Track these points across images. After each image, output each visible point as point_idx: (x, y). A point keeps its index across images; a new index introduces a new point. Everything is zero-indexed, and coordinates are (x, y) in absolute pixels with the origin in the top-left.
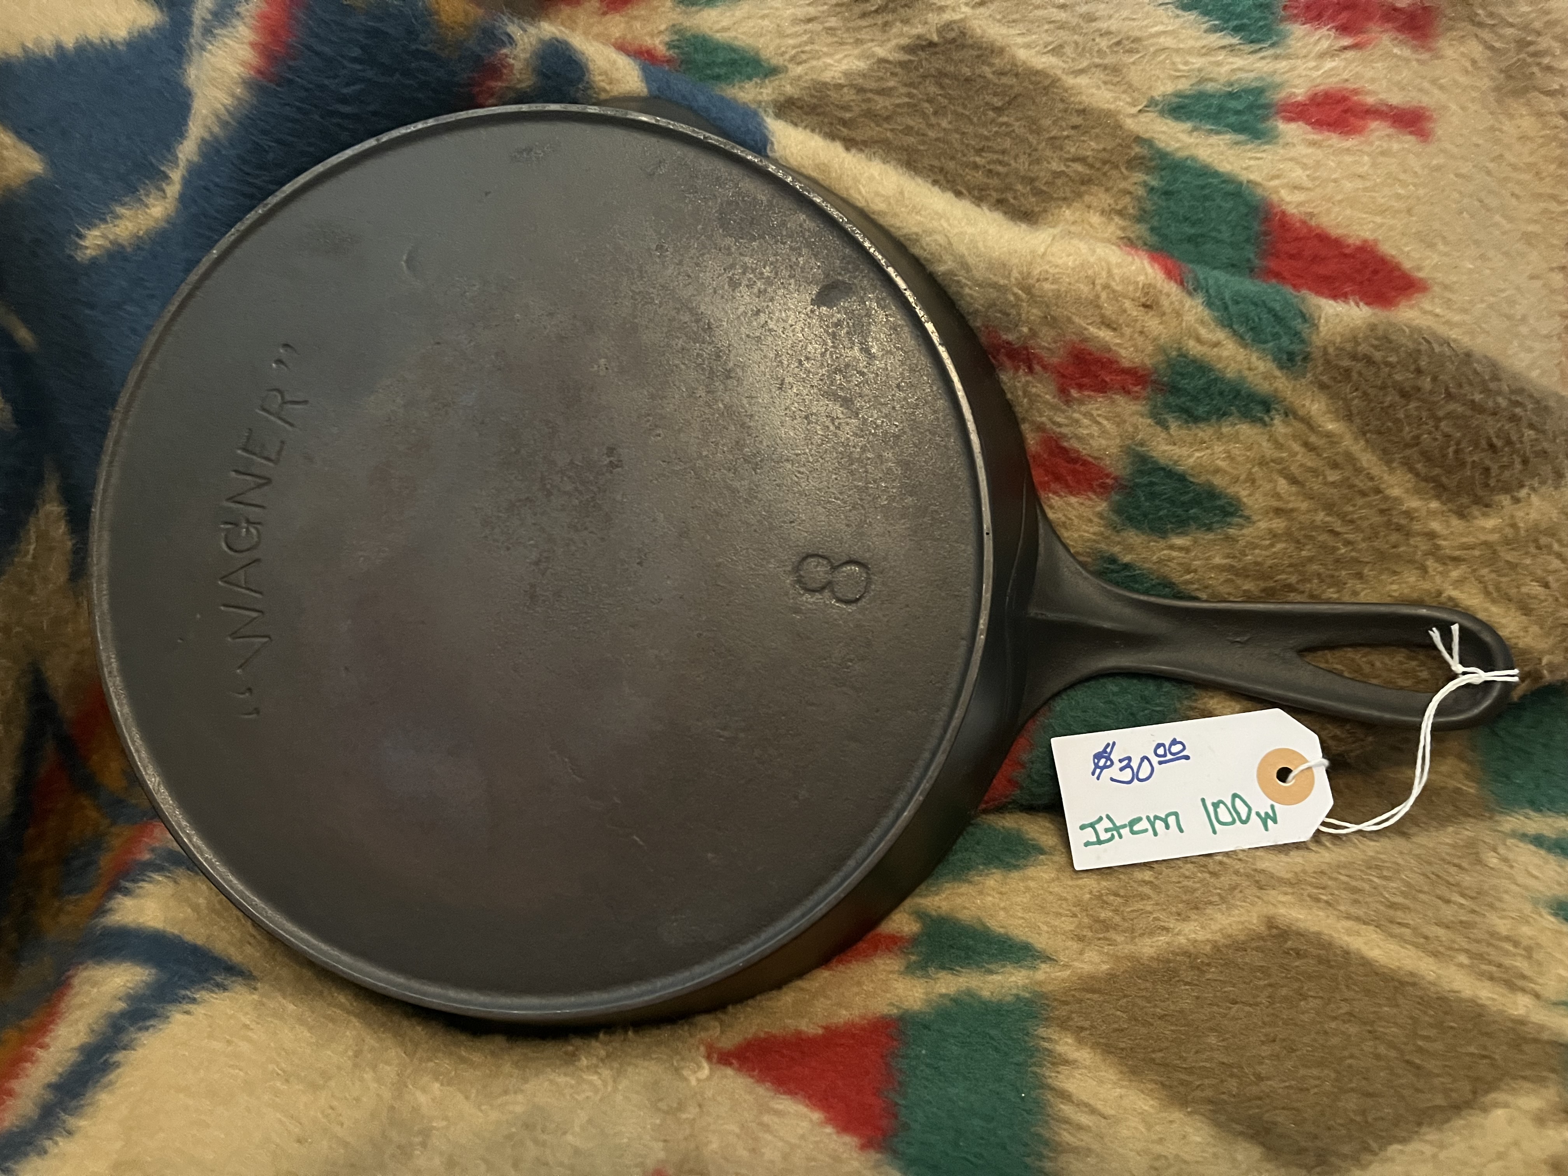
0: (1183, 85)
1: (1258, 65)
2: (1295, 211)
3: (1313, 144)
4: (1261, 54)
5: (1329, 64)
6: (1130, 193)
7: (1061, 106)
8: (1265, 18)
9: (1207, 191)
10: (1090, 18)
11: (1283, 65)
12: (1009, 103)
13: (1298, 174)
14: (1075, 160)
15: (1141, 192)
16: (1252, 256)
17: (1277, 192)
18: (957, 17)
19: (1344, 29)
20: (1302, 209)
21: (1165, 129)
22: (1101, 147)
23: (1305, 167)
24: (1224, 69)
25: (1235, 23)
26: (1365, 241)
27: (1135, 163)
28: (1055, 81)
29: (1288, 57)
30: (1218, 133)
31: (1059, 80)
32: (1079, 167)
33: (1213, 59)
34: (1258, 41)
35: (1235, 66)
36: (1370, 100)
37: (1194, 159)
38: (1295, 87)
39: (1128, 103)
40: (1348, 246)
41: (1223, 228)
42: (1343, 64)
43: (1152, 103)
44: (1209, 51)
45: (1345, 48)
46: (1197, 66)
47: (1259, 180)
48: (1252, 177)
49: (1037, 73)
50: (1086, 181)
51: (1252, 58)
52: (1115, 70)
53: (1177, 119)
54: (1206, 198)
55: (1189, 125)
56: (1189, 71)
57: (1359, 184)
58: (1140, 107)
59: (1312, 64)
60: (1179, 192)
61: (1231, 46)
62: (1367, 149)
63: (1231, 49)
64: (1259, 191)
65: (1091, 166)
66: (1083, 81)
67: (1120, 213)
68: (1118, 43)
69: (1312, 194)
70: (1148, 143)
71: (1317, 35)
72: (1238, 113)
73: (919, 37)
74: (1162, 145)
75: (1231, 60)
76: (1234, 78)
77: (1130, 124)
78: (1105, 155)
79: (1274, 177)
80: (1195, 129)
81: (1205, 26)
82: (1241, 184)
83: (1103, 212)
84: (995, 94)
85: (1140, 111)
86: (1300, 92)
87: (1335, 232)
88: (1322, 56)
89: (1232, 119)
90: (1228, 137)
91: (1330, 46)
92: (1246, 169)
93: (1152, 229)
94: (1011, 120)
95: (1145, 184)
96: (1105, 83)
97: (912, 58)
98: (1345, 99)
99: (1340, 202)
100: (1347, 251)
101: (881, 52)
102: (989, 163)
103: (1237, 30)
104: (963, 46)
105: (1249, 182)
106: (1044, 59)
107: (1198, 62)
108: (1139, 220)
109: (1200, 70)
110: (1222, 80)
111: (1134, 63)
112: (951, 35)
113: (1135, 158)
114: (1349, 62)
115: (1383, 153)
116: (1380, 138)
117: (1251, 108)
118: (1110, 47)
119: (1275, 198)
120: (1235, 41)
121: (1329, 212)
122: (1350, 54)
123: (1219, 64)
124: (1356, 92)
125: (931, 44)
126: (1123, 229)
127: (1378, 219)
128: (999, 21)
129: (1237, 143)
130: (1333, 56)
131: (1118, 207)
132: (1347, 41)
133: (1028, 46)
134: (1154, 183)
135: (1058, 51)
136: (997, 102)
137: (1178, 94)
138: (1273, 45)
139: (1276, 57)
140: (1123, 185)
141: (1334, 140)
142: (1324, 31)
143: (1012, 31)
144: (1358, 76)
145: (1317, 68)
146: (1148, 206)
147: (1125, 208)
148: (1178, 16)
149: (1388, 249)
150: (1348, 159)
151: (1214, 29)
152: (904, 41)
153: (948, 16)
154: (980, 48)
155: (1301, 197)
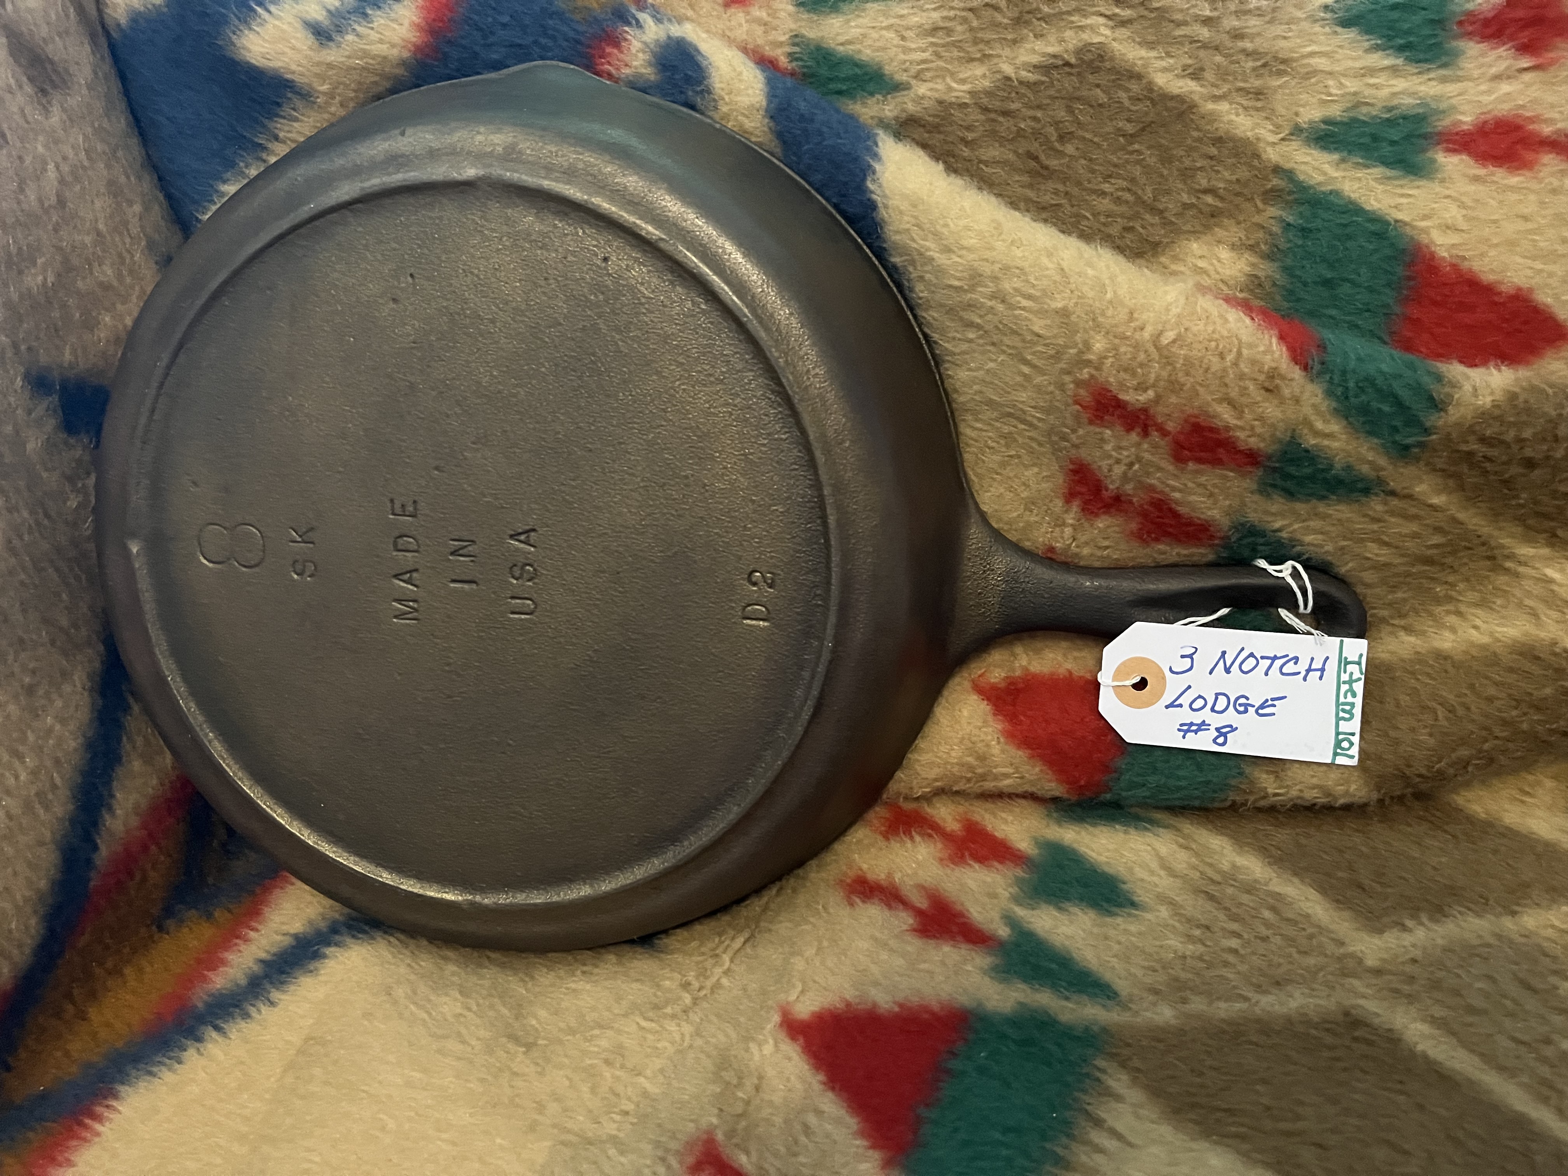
0: (1335, 111)
1: (1422, 88)
2: (1445, 254)
3: (1476, 179)
4: (1426, 77)
5: (1505, 88)
6: (1263, 227)
7: (1195, 134)
8: (1435, 36)
9: (1349, 230)
10: (1238, 35)
11: (1451, 89)
12: (1143, 129)
13: (1453, 213)
14: (1206, 191)
15: (1276, 229)
16: (1390, 301)
17: (1428, 234)
18: (1096, 39)
19: (1525, 49)
20: (1454, 252)
21: (1308, 159)
22: (1234, 178)
23: (1463, 206)
24: (1385, 92)
25: (1401, 42)
26: (1520, 289)
27: (1272, 196)
28: (1193, 106)
29: (1459, 79)
30: (1367, 167)
31: (1195, 106)
32: (1209, 199)
33: (1372, 81)
34: (1426, 61)
35: (1396, 89)
36: (1547, 130)
37: (1336, 193)
38: (1463, 113)
39: (1270, 131)
40: (1500, 293)
41: (1363, 270)
42: (1522, 86)
43: (1297, 131)
44: (1371, 71)
45: (1526, 69)
46: (1352, 90)
47: (1407, 219)
48: (1400, 216)
49: (1173, 98)
50: (1214, 214)
51: (1416, 80)
52: (1259, 94)
53: (1324, 148)
54: (1349, 237)
55: (1336, 157)
56: (1343, 96)
57: (1521, 226)
58: (1281, 136)
59: (1483, 87)
60: (1319, 230)
61: (1393, 66)
62: (1534, 185)
63: (1394, 70)
64: (1408, 230)
65: (1222, 199)
66: (1223, 107)
67: (1251, 248)
68: (1264, 65)
69: (1466, 236)
70: (1288, 174)
71: (1493, 55)
72: (1393, 143)
73: (1055, 56)
74: (1302, 178)
75: (1392, 82)
76: (1395, 102)
77: (1272, 155)
78: (1237, 188)
79: (1425, 217)
80: (1343, 160)
81: (1366, 45)
82: (1388, 223)
83: (1233, 247)
84: (1129, 120)
85: (1283, 139)
86: (1467, 119)
87: (1488, 278)
88: (1497, 78)
89: (1386, 150)
90: (1379, 171)
91: (1508, 68)
92: (1396, 207)
93: (1285, 269)
94: (1142, 148)
95: (1281, 220)
96: (1245, 108)
97: (1044, 78)
98: (1518, 128)
99: (1497, 245)
100: (1496, 299)
102: (1117, 190)
103: (1401, 49)
104: (1096, 70)
105: (1396, 221)
106: (1181, 83)
107: (1352, 85)
108: (1269, 257)
109: (1355, 94)
110: (1380, 105)
111: (1280, 87)
112: (1088, 57)
113: (1272, 190)
114: (1528, 85)
115: (1554, 191)
116: (1552, 174)
117: (1408, 137)
118: (1254, 69)
119: (1424, 239)
120: (1400, 61)
121: (1483, 255)
122: (1528, 77)
123: (1376, 86)
124: (1531, 120)
125: (1067, 64)
126: (1253, 265)
127: (1539, 266)
128: (1138, 43)
129: (1389, 178)
130: (1509, 77)
131: (1251, 242)
132: (1525, 62)
133: (1165, 70)
134: (1290, 219)
135: (1196, 75)
136: (1130, 128)
137: (1326, 121)
138: (1440, 67)
139: (1444, 80)
140: (1257, 219)
141: (1501, 176)
142: (1502, 51)
143: (1153, 54)
144: (1534, 101)
145: (1489, 92)
146: (1282, 243)
147: (1258, 244)
148: (1336, 33)
149: (1545, 298)
150: (1514, 197)
151: (1377, 48)
152: (1035, 59)
153: (1086, 36)
154: (1118, 73)
155: (1454, 239)
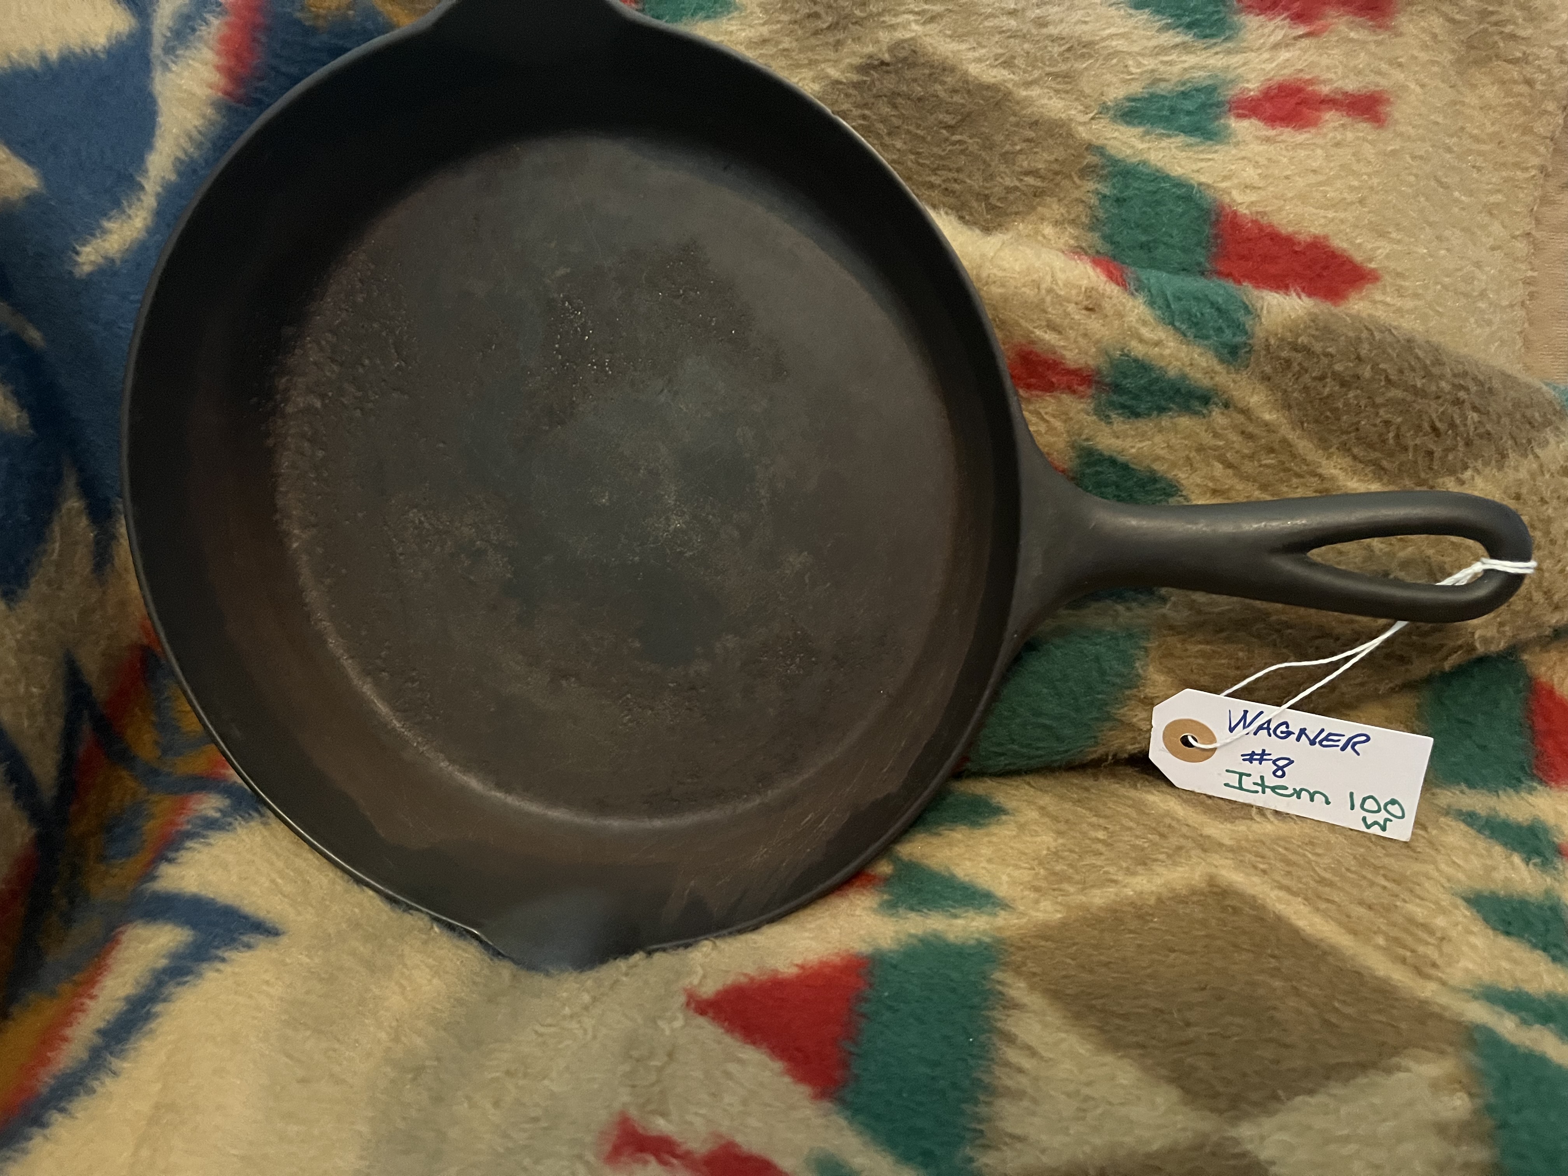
0: (1136, 88)
1: (1212, 61)
2: (1247, 212)
3: (1267, 140)
4: (1213, 51)
5: (1284, 55)
6: (1083, 202)
7: (1013, 119)
8: (1218, 12)
9: (1158, 197)
10: (1041, 23)
11: (1236, 60)
12: (962, 120)
13: (1250, 174)
14: (1028, 173)
15: (1094, 201)
16: (1202, 260)
17: (1229, 194)
18: (908, 35)
19: (1299, 17)
20: (1254, 209)
21: (1116, 134)
22: (1052, 158)
23: (1257, 165)
24: (1177, 69)
25: (1188, 20)
26: (1316, 237)
27: (1087, 172)
28: (1008, 95)
29: (1243, 51)
30: (1169, 136)
31: (1010, 93)
32: (1030, 180)
33: (1166, 58)
34: (1212, 36)
35: (1188, 65)
36: (1325, 90)
37: (1144, 163)
38: (1248, 81)
39: (1080, 111)
40: (1299, 243)
41: (1175, 232)
42: (1298, 53)
43: (1104, 109)
44: (1163, 50)
45: (1301, 37)
46: (1150, 67)
47: (1210, 182)
48: (1203, 179)
49: (988, 87)
50: (1038, 193)
51: (1205, 54)
52: (1067, 77)
53: (1128, 123)
54: (1158, 203)
55: (1141, 129)
56: (1141, 74)
57: (1312, 179)
58: (1091, 115)
59: (1266, 56)
60: (1131, 198)
61: (1184, 43)
62: (1320, 141)
63: (1184, 47)
64: (1210, 193)
65: (1043, 178)
66: (1034, 92)
67: (1073, 222)
68: (1069, 49)
69: (1263, 193)
70: (1099, 150)
71: (1271, 25)
72: (1189, 113)
73: (870, 57)
74: (1113, 152)
75: (1184, 58)
76: (1187, 76)
77: (1083, 133)
78: (1056, 167)
79: (1225, 178)
80: (1147, 133)
81: (1158, 25)
82: (1192, 187)
83: (1056, 223)
84: (948, 112)
85: (1093, 118)
86: (1253, 86)
87: (1286, 229)
88: (1276, 46)
89: (1185, 120)
90: (1181, 139)
91: (1285, 36)
92: (1198, 171)
93: (1104, 237)
94: (964, 137)
95: (1097, 192)
96: (1057, 91)
97: (865, 78)
98: (1300, 90)
99: (1292, 198)
100: (1297, 249)
101: (834, 73)
102: (944, 181)
103: (1189, 26)
104: (913, 65)
105: (1200, 184)
106: (994, 72)
107: (1150, 63)
108: (1091, 229)
109: (1153, 71)
110: (1175, 79)
111: (1086, 68)
112: (903, 54)
113: (1088, 166)
114: (1304, 51)
115: (1338, 145)
116: (1335, 129)
117: (1203, 107)
118: (1061, 54)
119: (1227, 199)
120: (1188, 38)
121: (1280, 209)
122: (1305, 42)
123: (1170, 63)
124: (1311, 82)
125: (883, 63)
126: (1077, 238)
127: (1331, 214)
128: (950, 37)
129: (1191, 145)
130: (1287, 45)
131: (1072, 217)
132: (1301, 30)
133: (979, 60)
134: (1106, 191)
135: (1008, 64)
136: (949, 120)
137: (1129, 99)
138: (1227, 39)
139: (1229, 52)
140: (1077, 194)
141: (1288, 135)
142: (1278, 21)
143: (964, 46)
144: (1312, 65)
145: (1270, 60)
146: (1101, 214)
147: (1078, 217)
148: (1131, 15)
149: (1339, 243)
150: (1302, 153)
151: (1167, 28)
152: (856, 61)
153: (899, 35)
154: (932, 67)
155: (1252, 197)
